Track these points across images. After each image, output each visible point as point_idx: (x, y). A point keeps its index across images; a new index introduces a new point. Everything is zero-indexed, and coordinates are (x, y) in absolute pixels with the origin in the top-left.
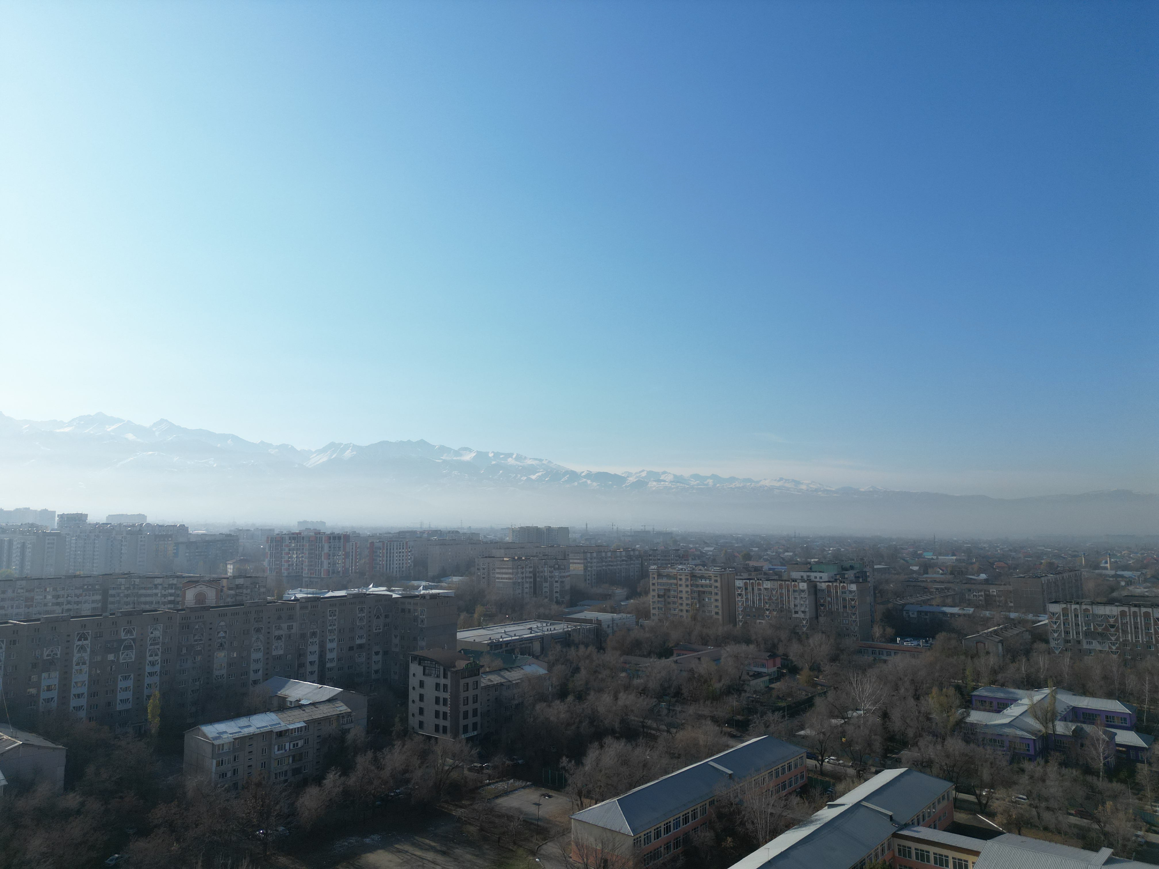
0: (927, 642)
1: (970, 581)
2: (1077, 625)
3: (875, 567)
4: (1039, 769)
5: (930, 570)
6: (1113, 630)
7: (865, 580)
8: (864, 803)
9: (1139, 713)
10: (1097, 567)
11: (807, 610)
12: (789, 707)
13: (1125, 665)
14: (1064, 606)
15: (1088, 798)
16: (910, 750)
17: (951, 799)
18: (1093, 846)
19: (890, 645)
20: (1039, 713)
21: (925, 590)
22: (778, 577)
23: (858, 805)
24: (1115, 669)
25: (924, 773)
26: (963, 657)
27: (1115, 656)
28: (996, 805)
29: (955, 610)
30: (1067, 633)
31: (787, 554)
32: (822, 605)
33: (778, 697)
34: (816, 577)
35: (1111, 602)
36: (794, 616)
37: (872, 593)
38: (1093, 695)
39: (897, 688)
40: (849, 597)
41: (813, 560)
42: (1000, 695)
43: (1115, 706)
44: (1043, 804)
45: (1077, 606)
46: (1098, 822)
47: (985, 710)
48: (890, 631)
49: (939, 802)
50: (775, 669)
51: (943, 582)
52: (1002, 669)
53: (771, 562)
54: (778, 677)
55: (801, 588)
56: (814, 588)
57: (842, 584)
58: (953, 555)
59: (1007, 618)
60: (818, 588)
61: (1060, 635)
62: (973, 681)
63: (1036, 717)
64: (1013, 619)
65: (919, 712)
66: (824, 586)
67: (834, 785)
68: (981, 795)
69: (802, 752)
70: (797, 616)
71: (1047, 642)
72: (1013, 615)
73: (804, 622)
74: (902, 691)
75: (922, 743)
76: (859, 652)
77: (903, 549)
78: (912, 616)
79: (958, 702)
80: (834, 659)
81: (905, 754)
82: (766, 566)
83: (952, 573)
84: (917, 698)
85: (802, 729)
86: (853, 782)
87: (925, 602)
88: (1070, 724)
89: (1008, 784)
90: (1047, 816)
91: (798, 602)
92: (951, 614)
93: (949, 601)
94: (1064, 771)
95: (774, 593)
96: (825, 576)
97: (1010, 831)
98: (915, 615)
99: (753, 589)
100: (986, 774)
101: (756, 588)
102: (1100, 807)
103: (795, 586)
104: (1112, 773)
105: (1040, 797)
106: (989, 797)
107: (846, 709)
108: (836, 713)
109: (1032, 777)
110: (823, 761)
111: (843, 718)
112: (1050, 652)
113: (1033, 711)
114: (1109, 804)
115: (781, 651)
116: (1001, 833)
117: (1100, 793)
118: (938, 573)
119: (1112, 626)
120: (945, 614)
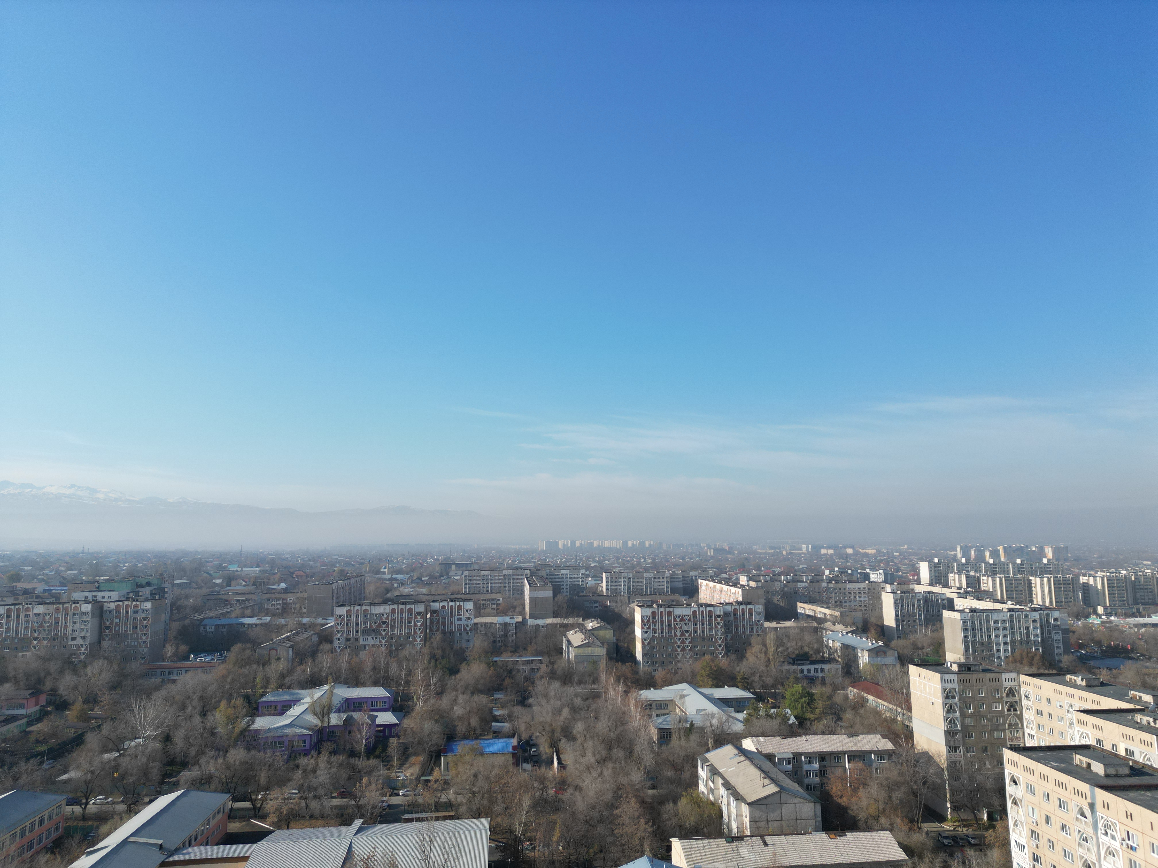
0: (221, 655)
1: (271, 591)
2: (357, 624)
3: (176, 582)
4: (312, 761)
5: (233, 583)
6: (384, 626)
7: (162, 597)
8: (132, 839)
9: (395, 695)
10: (378, 572)
11: (88, 634)
12: (50, 750)
13: (390, 656)
14: (349, 608)
15: (349, 779)
16: (190, 770)
17: (227, 810)
18: (346, 822)
19: (183, 664)
20: (318, 710)
21: (226, 603)
22: (57, 599)
23: (125, 842)
24: (382, 660)
25: (202, 791)
26: (255, 666)
27: (384, 649)
28: (270, 806)
29: (253, 620)
30: (348, 632)
31: (69, 572)
32: (108, 628)
33: (37, 741)
34: (103, 597)
35: (385, 602)
36: (70, 643)
37: (169, 609)
38: (363, 685)
39: (183, 708)
40: (140, 616)
41: (102, 578)
42: (286, 697)
43: (379, 692)
44: (312, 794)
45: (359, 608)
46: (354, 798)
47: (269, 715)
48: (183, 648)
49: (214, 816)
50: (37, 708)
51: (244, 594)
52: (290, 672)
53: (47, 583)
54: (42, 715)
55: (83, 610)
56: (100, 610)
57: (134, 603)
58: (258, 566)
59: (300, 624)
60: (105, 608)
61: (343, 634)
62: (262, 688)
63: (315, 714)
64: (305, 624)
65: (205, 729)
66: (112, 606)
67: (98, 828)
68: (256, 799)
69: (61, 799)
70: (75, 642)
71: (331, 642)
72: (305, 620)
73: (83, 649)
74: (189, 709)
75: (203, 761)
76: (147, 675)
77: (208, 562)
78: (209, 630)
79: (244, 712)
80: (114, 687)
81: (186, 775)
82: (40, 588)
83: (254, 584)
84: (204, 714)
85: (65, 772)
86: (121, 818)
87: (224, 615)
88: (342, 714)
89: (282, 782)
90: (314, 805)
91: (77, 627)
92: (249, 624)
93: (248, 612)
94: (334, 758)
95: (47, 618)
96: (115, 595)
97: (279, 828)
98: (213, 630)
99: (18, 616)
100: (263, 778)
101: (22, 615)
102: (358, 785)
103: (76, 609)
104: (371, 752)
105: (310, 789)
106: (263, 800)
107: (123, 740)
108: (111, 746)
109: (304, 771)
110: (87, 804)
111: (118, 751)
112: (332, 651)
113: (312, 709)
114: (365, 780)
115: (48, 685)
116: (271, 832)
117: (359, 772)
118: (241, 585)
119: (384, 623)
120: (243, 625)
